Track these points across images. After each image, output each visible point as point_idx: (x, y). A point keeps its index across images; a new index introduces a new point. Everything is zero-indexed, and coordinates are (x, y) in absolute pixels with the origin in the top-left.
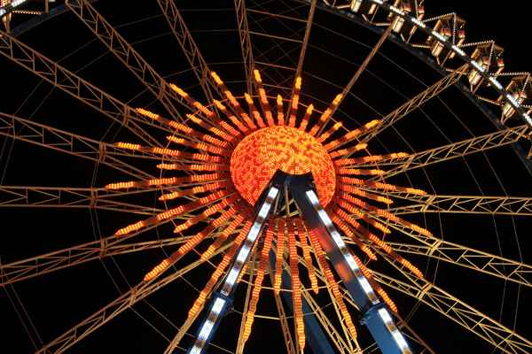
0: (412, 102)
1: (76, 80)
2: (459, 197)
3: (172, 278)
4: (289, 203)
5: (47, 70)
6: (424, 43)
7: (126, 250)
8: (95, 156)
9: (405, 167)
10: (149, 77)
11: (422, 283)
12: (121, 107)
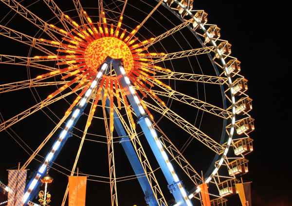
0: (169, 32)
1: (26, 11)
2: (184, 74)
3: (59, 98)
4: (111, 71)
5: (14, 5)
6: (176, 8)
7: (41, 85)
8: (30, 43)
9: (163, 59)
10: (57, 12)
11: (165, 108)
12: (44, 23)
